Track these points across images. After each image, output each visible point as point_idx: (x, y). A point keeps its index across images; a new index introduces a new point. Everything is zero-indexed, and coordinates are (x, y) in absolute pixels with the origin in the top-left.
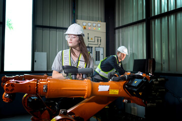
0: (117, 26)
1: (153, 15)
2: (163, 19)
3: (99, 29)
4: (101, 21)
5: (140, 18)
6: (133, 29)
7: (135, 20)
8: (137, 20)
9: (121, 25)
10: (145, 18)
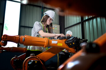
0: (66, 27)
1: (85, 19)
2: (90, 21)
3: (56, 29)
4: (57, 24)
5: (78, 22)
6: (75, 28)
7: (75, 23)
8: (76, 23)
9: (68, 26)
10: (80, 21)
